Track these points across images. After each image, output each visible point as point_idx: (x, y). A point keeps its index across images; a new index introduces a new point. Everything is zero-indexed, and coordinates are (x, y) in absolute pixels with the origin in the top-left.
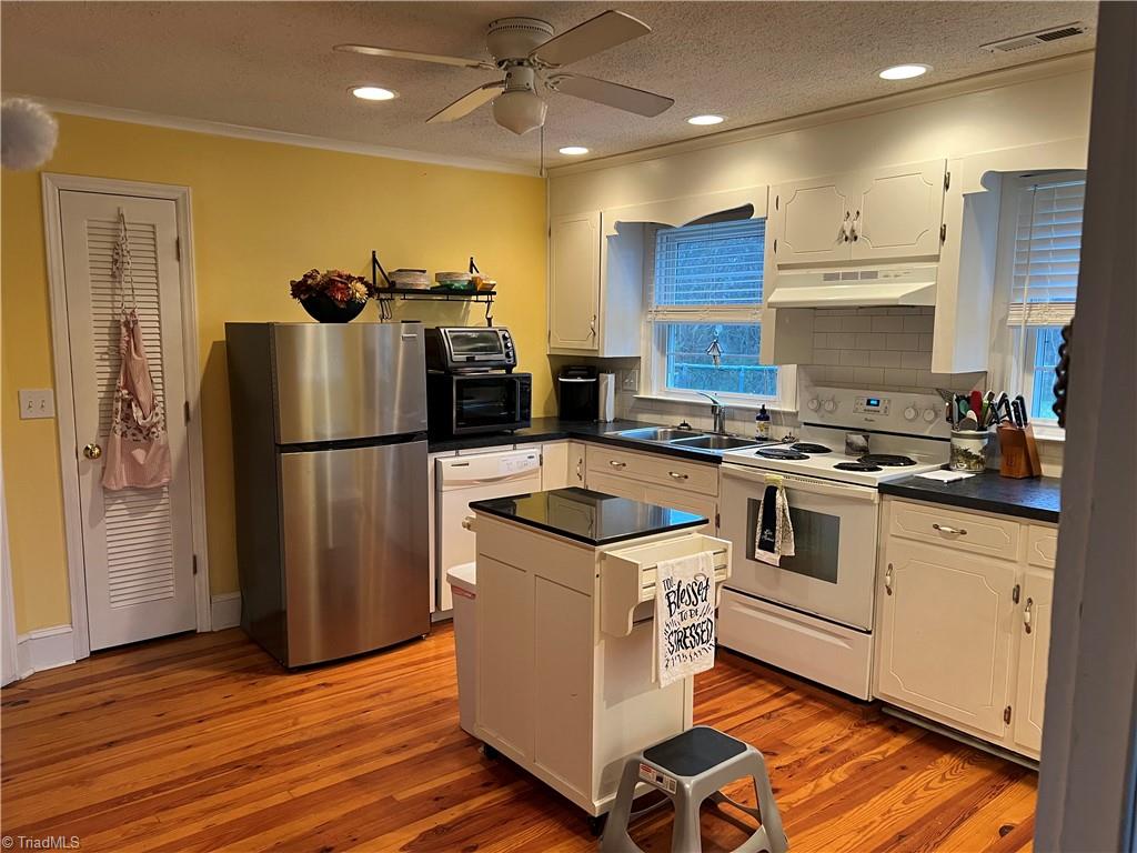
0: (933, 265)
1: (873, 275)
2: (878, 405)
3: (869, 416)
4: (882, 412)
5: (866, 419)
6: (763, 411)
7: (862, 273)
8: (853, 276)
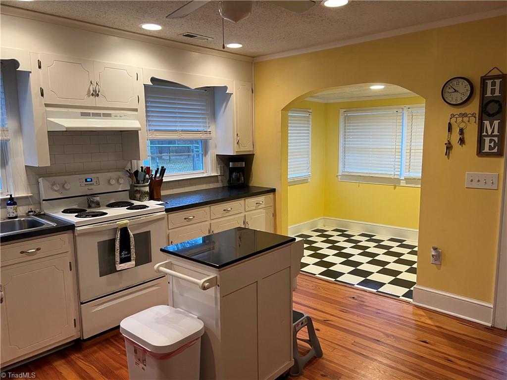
0: (135, 113)
1: (109, 115)
2: (91, 181)
3: (90, 187)
4: (95, 184)
5: (88, 189)
6: (11, 199)
7: (103, 114)
8: (98, 115)
